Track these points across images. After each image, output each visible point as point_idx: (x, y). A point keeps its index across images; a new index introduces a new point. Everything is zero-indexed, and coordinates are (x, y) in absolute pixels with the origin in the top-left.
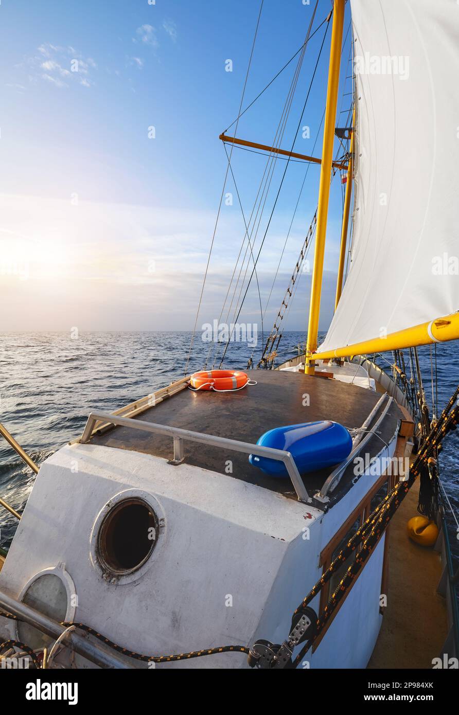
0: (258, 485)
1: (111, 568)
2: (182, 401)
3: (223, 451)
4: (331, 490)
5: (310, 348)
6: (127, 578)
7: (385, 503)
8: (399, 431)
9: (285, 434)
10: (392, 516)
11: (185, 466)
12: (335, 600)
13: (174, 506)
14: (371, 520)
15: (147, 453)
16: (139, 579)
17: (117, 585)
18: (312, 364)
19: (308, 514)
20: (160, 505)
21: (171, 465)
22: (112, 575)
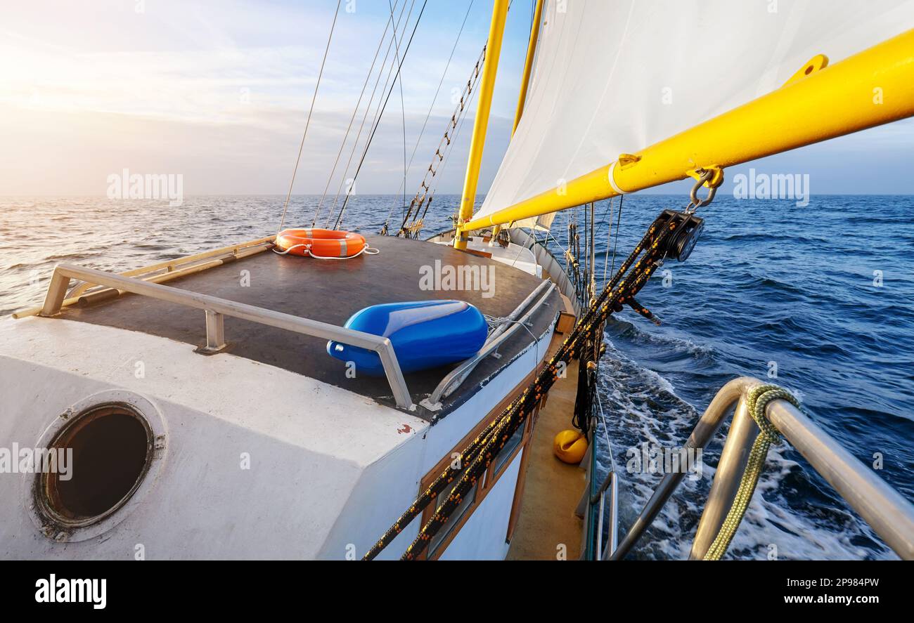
0: (339, 387)
1: (58, 517)
2: (255, 267)
3: (298, 338)
4: (447, 394)
5: (463, 215)
6: (87, 531)
7: (505, 415)
8: (557, 325)
9: (391, 313)
10: (512, 435)
11: (225, 356)
12: (410, 554)
13: (185, 416)
14: (481, 440)
15: (163, 336)
16: (109, 531)
17: (68, 543)
18: (465, 237)
19: (405, 426)
20: (160, 414)
21: (199, 355)
22: (60, 527)
